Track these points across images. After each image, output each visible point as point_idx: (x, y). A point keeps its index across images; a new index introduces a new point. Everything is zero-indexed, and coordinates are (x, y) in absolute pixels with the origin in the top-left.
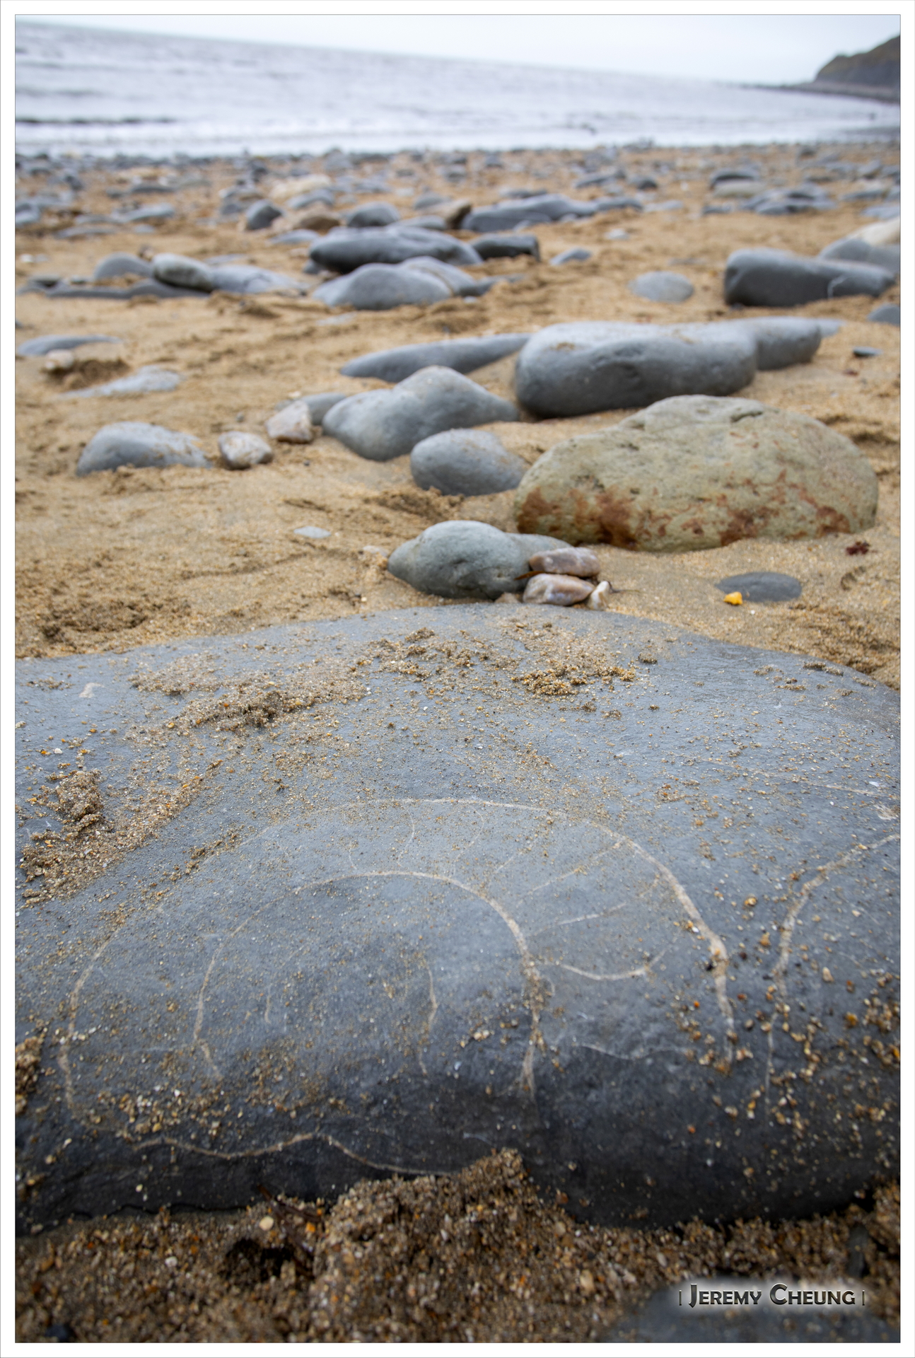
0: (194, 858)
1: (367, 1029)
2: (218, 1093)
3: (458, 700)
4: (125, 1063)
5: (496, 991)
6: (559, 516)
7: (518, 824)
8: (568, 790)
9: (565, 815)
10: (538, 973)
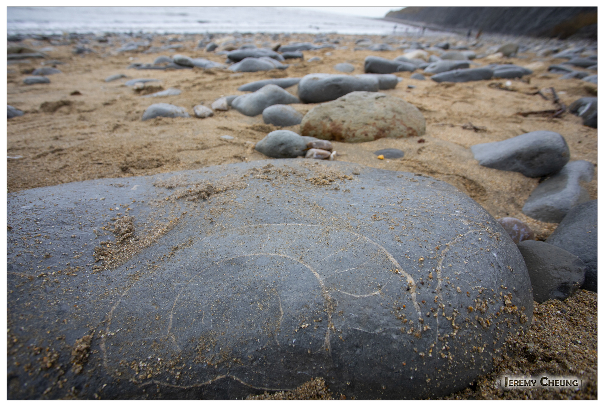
0: (173, 251)
1: (250, 325)
2: (179, 358)
3: (285, 187)
4: (134, 346)
5: (311, 305)
6: (317, 131)
7: (314, 232)
8: (333, 219)
9: (334, 228)
10: (330, 296)
